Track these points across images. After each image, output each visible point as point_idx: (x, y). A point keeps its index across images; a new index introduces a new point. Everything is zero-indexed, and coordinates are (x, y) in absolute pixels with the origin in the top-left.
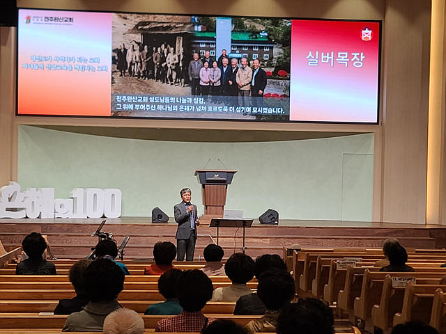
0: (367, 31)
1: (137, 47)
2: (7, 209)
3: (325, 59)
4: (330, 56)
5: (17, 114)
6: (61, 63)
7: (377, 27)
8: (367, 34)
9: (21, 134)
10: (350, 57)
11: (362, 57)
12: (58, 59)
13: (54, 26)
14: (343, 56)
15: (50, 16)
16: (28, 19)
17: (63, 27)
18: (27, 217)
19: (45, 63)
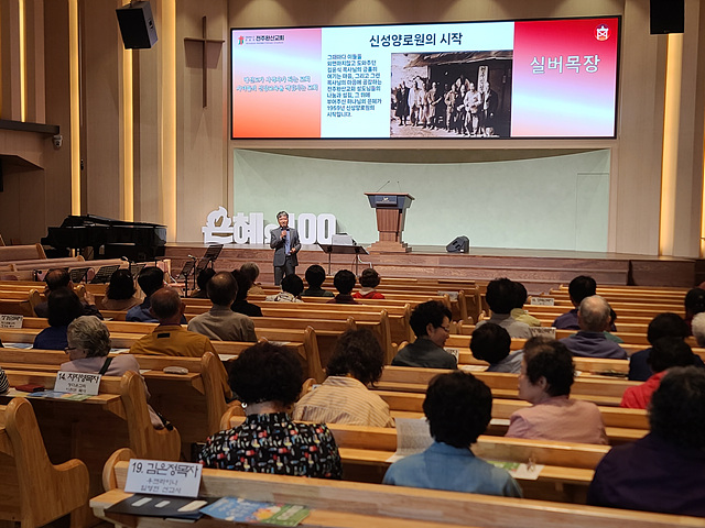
0: (603, 29)
1: (421, 84)
2: (213, 234)
3: (552, 65)
4: (558, 61)
5: (232, 138)
6: (272, 83)
7: (615, 23)
8: (603, 33)
9: (236, 158)
10: (582, 60)
11: (597, 60)
12: (270, 79)
13: (266, 45)
14: (573, 60)
15: (260, 35)
16: (241, 38)
17: (274, 45)
18: (234, 242)
19: (258, 85)
